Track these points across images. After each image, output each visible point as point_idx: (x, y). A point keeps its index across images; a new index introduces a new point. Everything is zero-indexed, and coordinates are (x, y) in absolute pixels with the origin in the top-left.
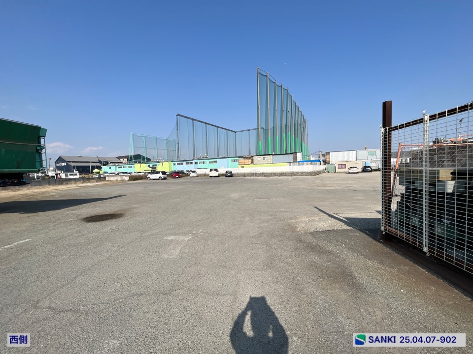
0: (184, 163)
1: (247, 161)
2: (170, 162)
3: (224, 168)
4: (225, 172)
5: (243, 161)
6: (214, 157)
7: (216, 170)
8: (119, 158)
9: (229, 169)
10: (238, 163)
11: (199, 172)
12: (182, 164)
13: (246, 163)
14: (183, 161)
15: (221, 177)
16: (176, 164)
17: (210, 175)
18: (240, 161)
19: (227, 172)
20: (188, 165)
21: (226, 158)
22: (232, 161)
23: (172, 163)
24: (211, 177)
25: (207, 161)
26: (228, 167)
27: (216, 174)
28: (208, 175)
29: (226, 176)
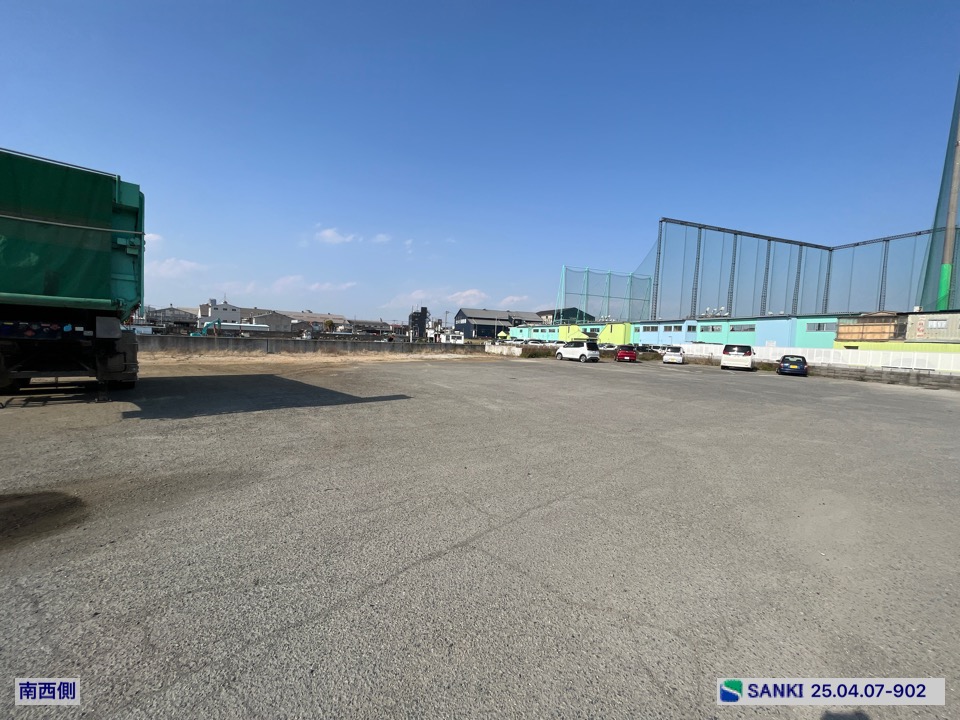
0: (661, 327)
1: (873, 329)
2: (628, 325)
3: (778, 345)
4: (779, 358)
5: (856, 329)
6: (750, 316)
7: (746, 350)
8: (541, 314)
9: (798, 352)
10: (833, 335)
11: (691, 350)
12: (655, 329)
13: (869, 337)
14: (659, 322)
15: (761, 374)
16: (641, 329)
17: (724, 363)
18: (842, 329)
19: (785, 359)
20: (668, 333)
21: (787, 317)
22: (810, 327)
23: (633, 327)
24: (724, 368)
25: (726, 326)
26: (792, 344)
27: (744, 361)
28: (718, 363)
29: (782, 372)
